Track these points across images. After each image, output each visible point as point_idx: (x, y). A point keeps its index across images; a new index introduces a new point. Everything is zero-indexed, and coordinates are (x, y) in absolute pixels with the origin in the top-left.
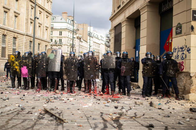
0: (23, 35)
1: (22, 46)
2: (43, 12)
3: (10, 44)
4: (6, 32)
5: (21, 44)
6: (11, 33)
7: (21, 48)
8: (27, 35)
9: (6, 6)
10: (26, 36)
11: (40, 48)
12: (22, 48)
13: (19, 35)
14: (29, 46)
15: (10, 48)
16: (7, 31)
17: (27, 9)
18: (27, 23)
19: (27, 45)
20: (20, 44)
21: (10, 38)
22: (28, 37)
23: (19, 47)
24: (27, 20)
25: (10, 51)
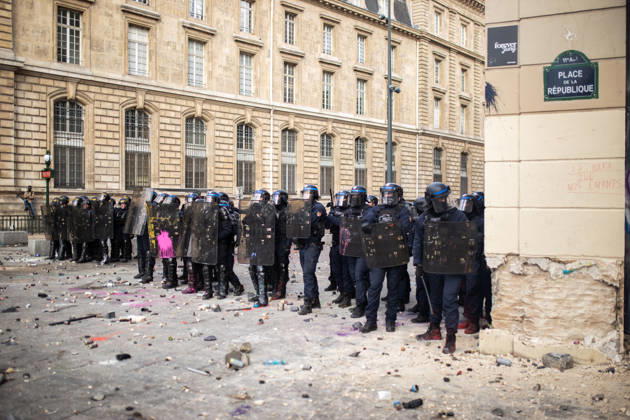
0: (415, 134)
1: (411, 163)
2: (473, 67)
3: (378, 160)
4: (363, 133)
5: (408, 158)
6: (378, 131)
7: (409, 168)
8: (423, 134)
9: (360, 67)
10: (423, 137)
11: (468, 166)
12: (413, 168)
13: (401, 135)
14: (431, 160)
15: (378, 170)
16: (368, 129)
17: (423, 66)
18: (423, 101)
19: (425, 160)
20: (404, 158)
21: (375, 145)
22: (428, 138)
23: (404, 167)
24: (423, 93)
25: (378, 179)
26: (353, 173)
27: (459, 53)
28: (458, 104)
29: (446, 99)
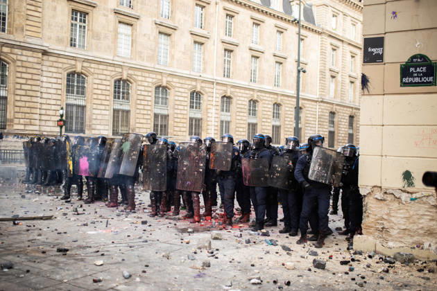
0: (316, 101)
1: (313, 122)
3: (289, 119)
4: (279, 100)
5: (311, 119)
6: (290, 99)
7: (311, 125)
8: (322, 102)
9: (278, 53)
10: (322, 104)
11: (354, 125)
12: (314, 126)
13: (306, 102)
14: (327, 121)
15: (289, 126)
16: (282, 98)
17: (323, 53)
18: (323, 78)
19: (322, 120)
20: (308, 119)
21: (287, 109)
22: (325, 105)
23: (307, 125)
24: (322, 72)
25: (289, 133)
26: (271, 128)
27: (349, 44)
28: (348, 80)
29: (339, 77)
